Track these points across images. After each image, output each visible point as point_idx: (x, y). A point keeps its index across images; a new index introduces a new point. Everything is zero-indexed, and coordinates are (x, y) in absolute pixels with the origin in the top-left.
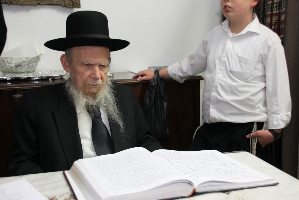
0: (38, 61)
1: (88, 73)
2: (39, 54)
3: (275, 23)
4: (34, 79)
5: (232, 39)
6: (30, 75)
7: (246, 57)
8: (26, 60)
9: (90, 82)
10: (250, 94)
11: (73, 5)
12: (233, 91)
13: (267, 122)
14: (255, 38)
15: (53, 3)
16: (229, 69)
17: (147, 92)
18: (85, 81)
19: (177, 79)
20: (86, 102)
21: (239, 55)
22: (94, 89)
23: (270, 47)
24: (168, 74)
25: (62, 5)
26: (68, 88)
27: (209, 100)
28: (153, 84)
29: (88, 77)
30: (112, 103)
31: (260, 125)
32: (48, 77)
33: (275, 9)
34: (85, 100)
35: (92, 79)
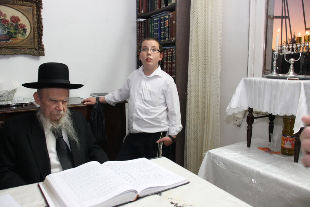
0: (15, 92)
1: (54, 106)
2: (15, 88)
3: (169, 68)
4: (12, 105)
5: (145, 79)
6: (10, 103)
7: (154, 91)
8: (6, 92)
9: (56, 112)
10: (157, 114)
11: (39, 54)
12: (147, 112)
13: (168, 131)
14: (159, 79)
15: (25, 53)
16: (143, 99)
17: (92, 113)
18: (52, 112)
19: (111, 104)
20: (52, 126)
21: (150, 89)
22: (58, 117)
23: (168, 85)
24: (105, 100)
25: (32, 54)
26: (39, 116)
27: (132, 118)
28: (96, 107)
29: (54, 109)
30: (70, 126)
31: (165, 133)
32: (22, 104)
33: (169, 60)
34: (51, 125)
35: (57, 111)
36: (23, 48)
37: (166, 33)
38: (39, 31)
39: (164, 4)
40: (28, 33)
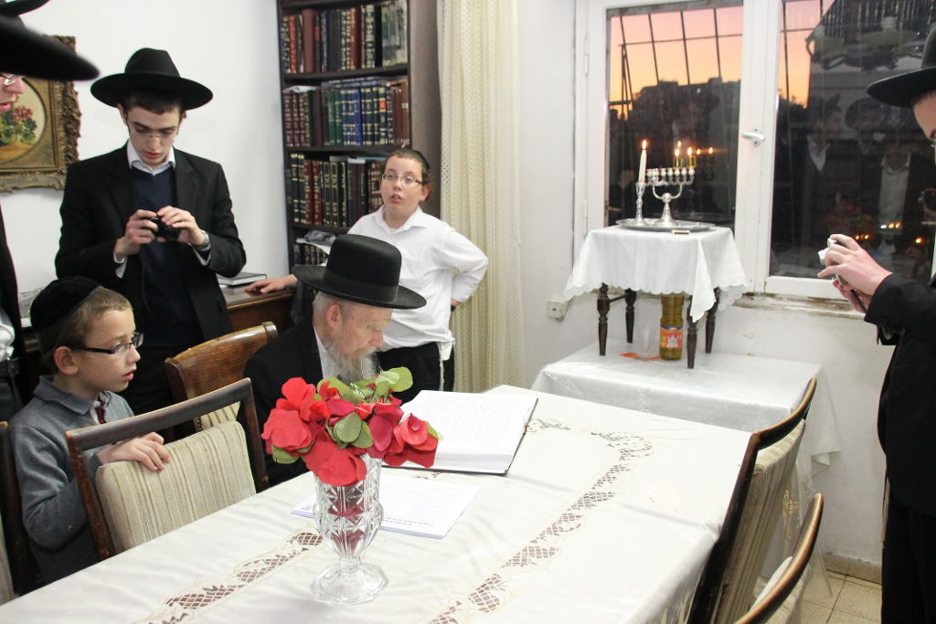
36: (30, 172)
37: (379, 127)
38: (69, 126)
39: (371, 60)
40: (38, 132)
